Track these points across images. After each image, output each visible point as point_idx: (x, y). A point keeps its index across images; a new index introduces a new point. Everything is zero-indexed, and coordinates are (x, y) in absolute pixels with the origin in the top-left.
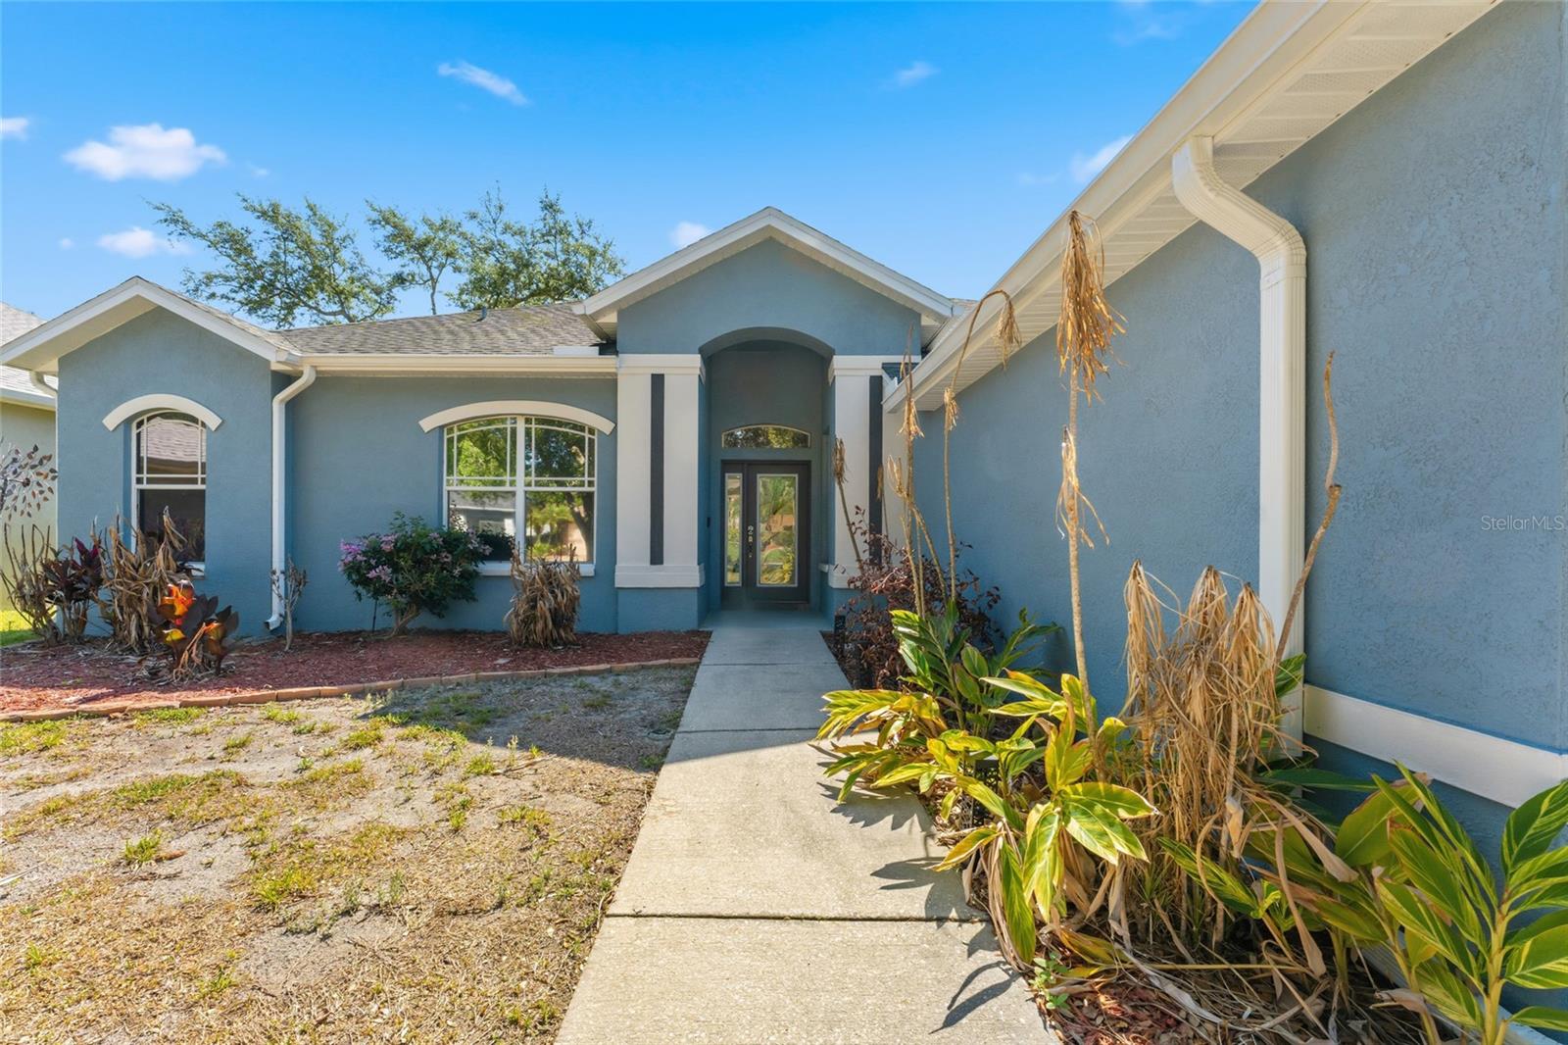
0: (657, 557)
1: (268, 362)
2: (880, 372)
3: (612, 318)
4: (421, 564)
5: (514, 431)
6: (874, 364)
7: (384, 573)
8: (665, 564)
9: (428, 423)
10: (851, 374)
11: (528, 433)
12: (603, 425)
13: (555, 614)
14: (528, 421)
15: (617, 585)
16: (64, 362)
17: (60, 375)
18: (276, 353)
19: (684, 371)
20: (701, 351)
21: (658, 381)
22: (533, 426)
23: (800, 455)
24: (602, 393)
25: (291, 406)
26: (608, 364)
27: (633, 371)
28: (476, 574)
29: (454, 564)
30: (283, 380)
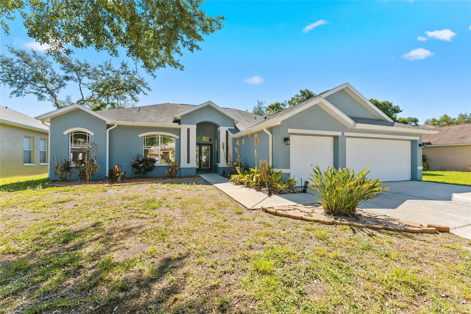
0: (188, 162)
2: (228, 130)
3: (180, 118)
5: (158, 137)
6: (227, 128)
8: (190, 163)
9: (140, 136)
10: (223, 130)
11: (161, 138)
12: (178, 137)
14: (161, 136)
15: (181, 167)
18: (109, 120)
19: (193, 128)
21: (188, 130)
22: (162, 137)
23: (211, 143)
24: (178, 132)
25: (110, 131)
26: (179, 126)
27: (184, 128)
30: (109, 126)
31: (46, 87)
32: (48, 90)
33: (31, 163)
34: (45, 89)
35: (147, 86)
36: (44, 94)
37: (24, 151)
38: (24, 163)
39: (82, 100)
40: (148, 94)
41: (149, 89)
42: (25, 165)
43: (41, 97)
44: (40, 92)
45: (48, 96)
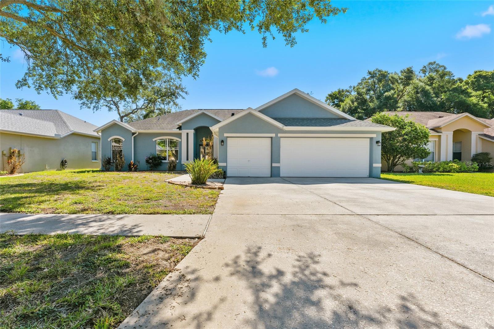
0: (187, 159)
1: (131, 131)
3: (181, 125)
4: (155, 160)
5: (166, 141)
7: (151, 161)
8: (189, 160)
9: (154, 140)
11: (168, 141)
12: (180, 140)
13: (174, 166)
14: (168, 139)
15: (182, 163)
16: (102, 131)
17: (102, 133)
18: (133, 130)
19: (191, 132)
20: (194, 129)
21: (187, 134)
24: (179, 136)
25: (135, 138)
26: (180, 132)
27: (184, 132)
28: (162, 162)
29: (159, 160)
30: (133, 134)
31: (112, 100)
32: (114, 102)
33: (96, 160)
34: (112, 102)
35: (185, 91)
36: (112, 106)
37: (92, 152)
38: (92, 160)
39: (137, 109)
40: (185, 97)
41: (186, 93)
42: (93, 161)
43: (110, 109)
44: (109, 105)
45: (114, 107)
